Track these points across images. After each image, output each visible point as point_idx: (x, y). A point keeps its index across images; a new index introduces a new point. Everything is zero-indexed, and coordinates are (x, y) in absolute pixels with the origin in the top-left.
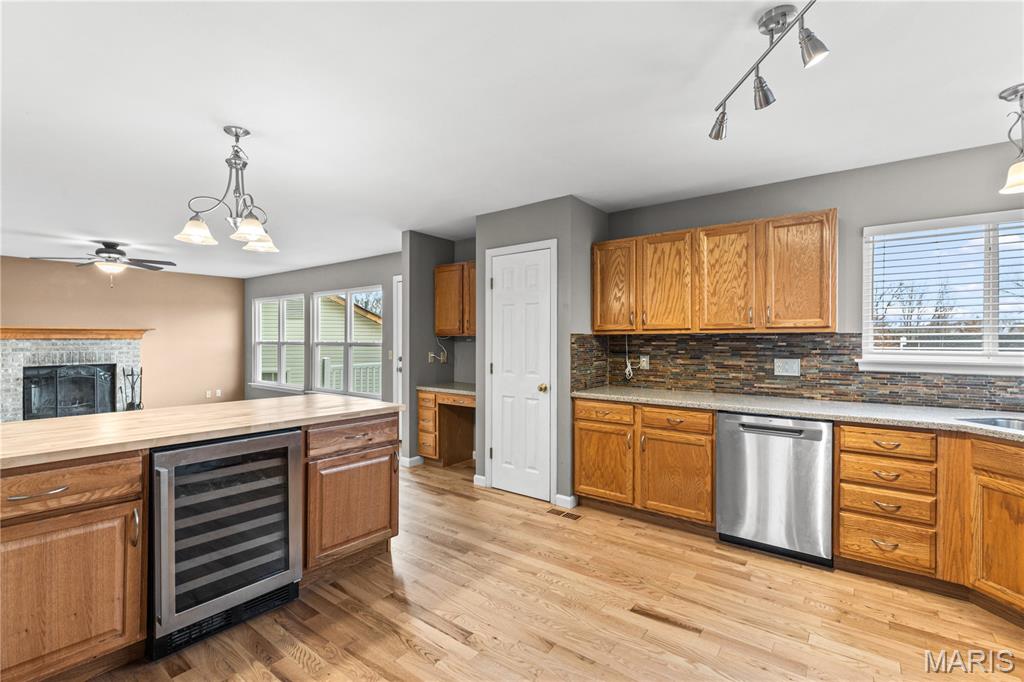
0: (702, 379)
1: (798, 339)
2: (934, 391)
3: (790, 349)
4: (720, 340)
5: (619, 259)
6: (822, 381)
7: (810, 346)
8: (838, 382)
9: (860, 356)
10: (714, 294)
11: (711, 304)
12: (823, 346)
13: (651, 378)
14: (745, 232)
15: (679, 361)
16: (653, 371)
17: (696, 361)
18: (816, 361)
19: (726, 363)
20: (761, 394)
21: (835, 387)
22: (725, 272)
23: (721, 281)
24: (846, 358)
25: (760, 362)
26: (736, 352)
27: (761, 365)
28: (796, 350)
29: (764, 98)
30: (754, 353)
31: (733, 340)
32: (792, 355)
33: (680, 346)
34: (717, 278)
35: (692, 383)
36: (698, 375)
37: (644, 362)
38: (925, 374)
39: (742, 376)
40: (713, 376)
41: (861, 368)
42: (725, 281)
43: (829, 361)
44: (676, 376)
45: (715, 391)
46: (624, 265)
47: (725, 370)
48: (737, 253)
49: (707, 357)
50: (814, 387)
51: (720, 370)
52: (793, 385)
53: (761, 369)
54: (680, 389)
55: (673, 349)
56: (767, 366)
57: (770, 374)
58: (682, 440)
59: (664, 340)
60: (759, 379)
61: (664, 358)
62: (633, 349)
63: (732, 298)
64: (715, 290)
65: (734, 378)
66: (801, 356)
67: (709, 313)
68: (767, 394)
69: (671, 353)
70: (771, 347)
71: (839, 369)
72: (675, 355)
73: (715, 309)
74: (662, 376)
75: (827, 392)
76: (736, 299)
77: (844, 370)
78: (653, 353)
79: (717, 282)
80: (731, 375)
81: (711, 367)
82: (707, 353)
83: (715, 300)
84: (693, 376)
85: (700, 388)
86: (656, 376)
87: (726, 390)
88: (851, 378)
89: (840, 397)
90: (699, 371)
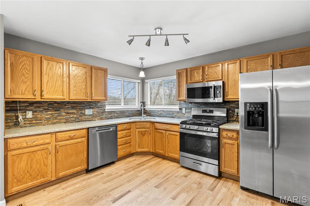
0: (60, 119)
1: (92, 103)
2: (118, 115)
3: (89, 106)
4: (67, 104)
5: (25, 62)
6: (98, 115)
7: (95, 105)
8: (101, 115)
9: (105, 107)
10: (75, 87)
11: (74, 90)
12: (97, 105)
13: (34, 122)
14: (86, 68)
15: (49, 113)
16: (35, 118)
17: (57, 112)
18: (96, 110)
19: (69, 112)
20: (81, 121)
21: (100, 116)
22: (79, 80)
23: (77, 82)
24: (102, 108)
25: (81, 111)
26: (73, 108)
27: (81, 112)
28: (91, 106)
29: (148, 44)
30: (79, 108)
31: (72, 103)
32: (90, 108)
33: (50, 106)
34: (76, 81)
35: (55, 121)
36: (58, 118)
37: (30, 115)
38: (116, 111)
39: (75, 116)
40: (64, 117)
41: (106, 111)
42: (79, 83)
43: (99, 109)
44: (48, 119)
45: (65, 123)
46: (28, 66)
47: (69, 114)
48: (83, 74)
49: (62, 110)
50: (96, 117)
51: (67, 115)
52: (90, 117)
53: (82, 113)
54: (50, 124)
55: (47, 108)
56: (83, 112)
57: (84, 114)
58: (76, 142)
59: (41, 104)
60: (81, 116)
61: (41, 111)
62: (21, 108)
63: (81, 89)
64: (75, 85)
65: (72, 117)
66: (93, 108)
67: (73, 94)
68: (83, 121)
69: (45, 109)
70: (84, 105)
71: (101, 111)
72: (47, 110)
73: (75, 92)
74: (41, 120)
75: (99, 118)
76: (82, 90)
77: (103, 111)
78: (35, 110)
79: (76, 82)
80: (71, 116)
81: (64, 114)
82: (62, 108)
83: (75, 89)
84: (56, 118)
85: (59, 122)
86: (36, 120)
87: (69, 122)
88: (104, 113)
89: (102, 119)
90: (59, 116)
